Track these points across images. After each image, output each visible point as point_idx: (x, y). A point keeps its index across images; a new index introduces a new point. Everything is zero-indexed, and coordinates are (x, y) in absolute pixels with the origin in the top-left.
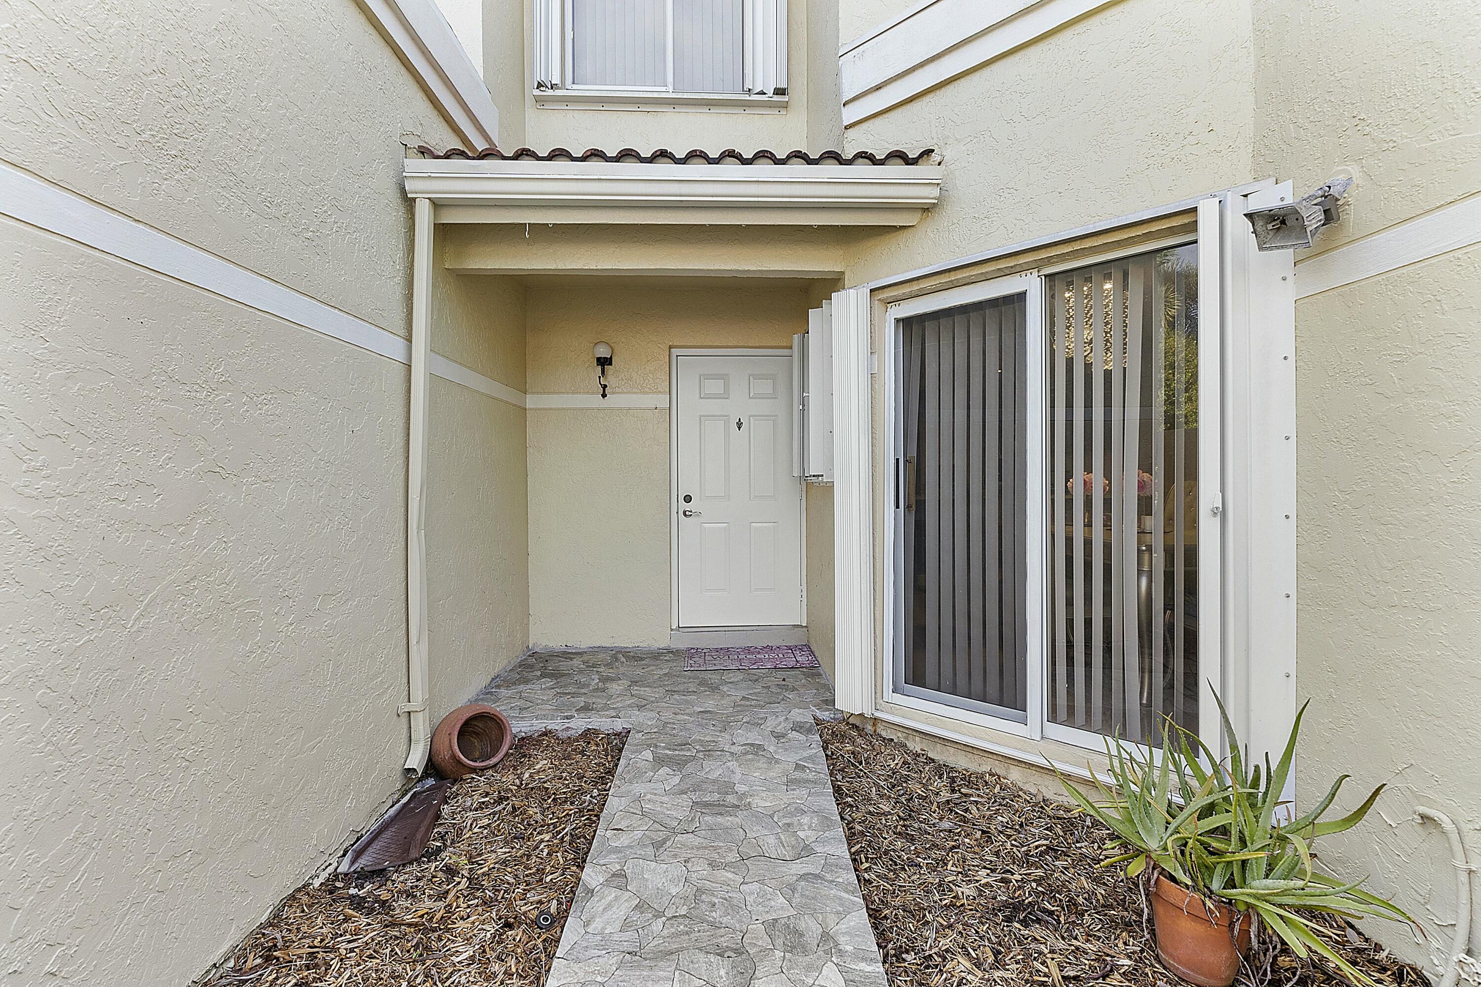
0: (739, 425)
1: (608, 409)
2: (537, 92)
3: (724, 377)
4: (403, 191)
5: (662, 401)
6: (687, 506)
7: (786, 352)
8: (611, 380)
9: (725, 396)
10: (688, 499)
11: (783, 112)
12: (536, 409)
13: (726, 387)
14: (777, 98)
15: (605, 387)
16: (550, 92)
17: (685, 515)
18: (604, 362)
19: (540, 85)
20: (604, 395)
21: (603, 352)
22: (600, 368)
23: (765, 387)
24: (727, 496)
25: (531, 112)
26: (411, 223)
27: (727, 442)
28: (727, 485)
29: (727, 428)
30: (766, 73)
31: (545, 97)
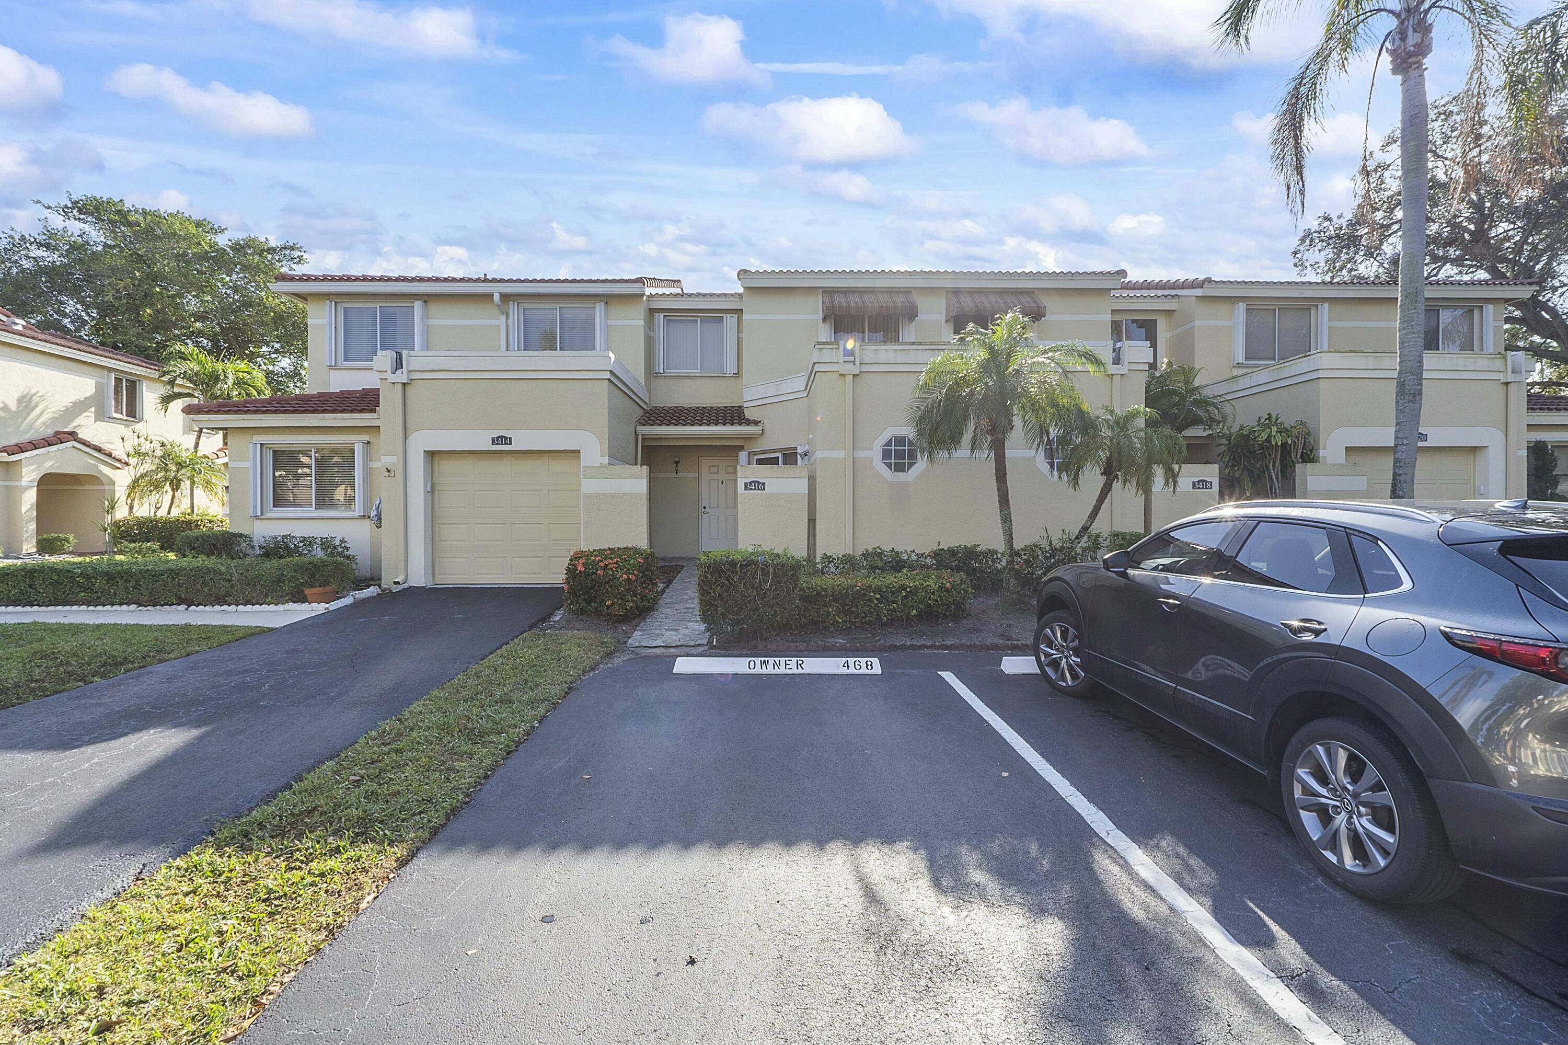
0: (722, 483)
1: (678, 478)
2: (655, 375)
3: (718, 466)
4: (636, 435)
5: (696, 474)
6: (705, 510)
8: (679, 468)
9: (718, 473)
10: (705, 508)
11: (737, 379)
12: (655, 478)
13: (718, 470)
14: (733, 375)
15: (677, 470)
16: (660, 375)
17: (704, 513)
18: (677, 463)
19: (656, 373)
20: (677, 473)
21: (677, 460)
22: (675, 464)
24: (718, 507)
25: (652, 379)
26: (637, 439)
27: (718, 488)
28: (718, 504)
29: (718, 482)
30: (731, 369)
31: (657, 376)
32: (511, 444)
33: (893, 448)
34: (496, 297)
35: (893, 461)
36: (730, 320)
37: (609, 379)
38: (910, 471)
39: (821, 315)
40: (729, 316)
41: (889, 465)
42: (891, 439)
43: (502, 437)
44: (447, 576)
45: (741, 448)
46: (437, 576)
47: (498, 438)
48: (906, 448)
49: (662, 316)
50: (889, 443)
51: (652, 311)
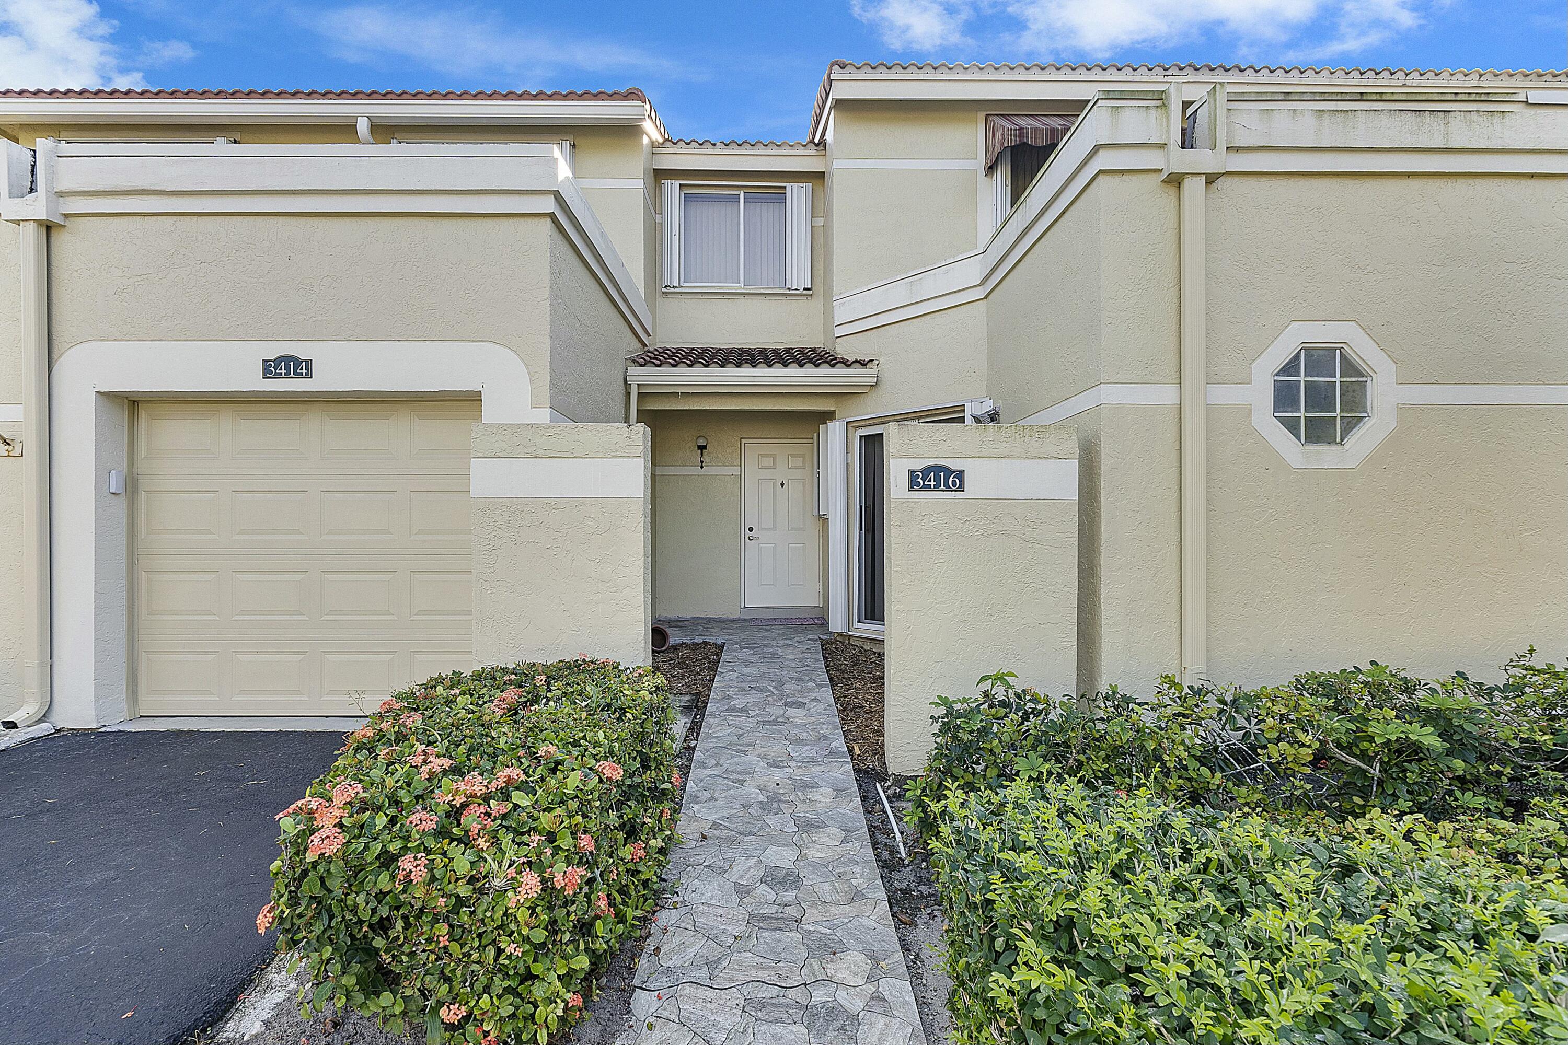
0: (782, 485)
1: (704, 475)
2: (664, 290)
3: (774, 456)
4: (625, 380)
5: (736, 471)
6: (751, 534)
7: (811, 441)
8: (706, 458)
9: (774, 467)
10: (751, 529)
11: (809, 299)
12: (661, 475)
13: (774, 463)
14: (805, 292)
15: (702, 462)
16: (672, 290)
17: (749, 539)
18: (702, 448)
19: (666, 287)
20: (702, 467)
21: (702, 442)
22: (700, 451)
23: (799, 462)
24: (775, 529)
25: (660, 300)
26: (628, 394)
27: (775, 495)
28: (775, 522)
29: (775, 487)
30: (799, 278)
31: (668, 292)
32: (309, 375)
33: (1302, 378)
34: (363, 126)
35: (1302, 414)
36: (798, 193)
37: (552, 216)
38: (1350, 441)
39: (981, 161)
40: (795, 186)
41: (1291, 425)
42: (1297, 356)
43: (287, 359)
44: (167, 698)
45: (827, 416)
46: (143, 696)
47: (278, 361)
48: (1337, 379)
49: (677, 183)
50: (1291, 367)
51: (660, 175)
